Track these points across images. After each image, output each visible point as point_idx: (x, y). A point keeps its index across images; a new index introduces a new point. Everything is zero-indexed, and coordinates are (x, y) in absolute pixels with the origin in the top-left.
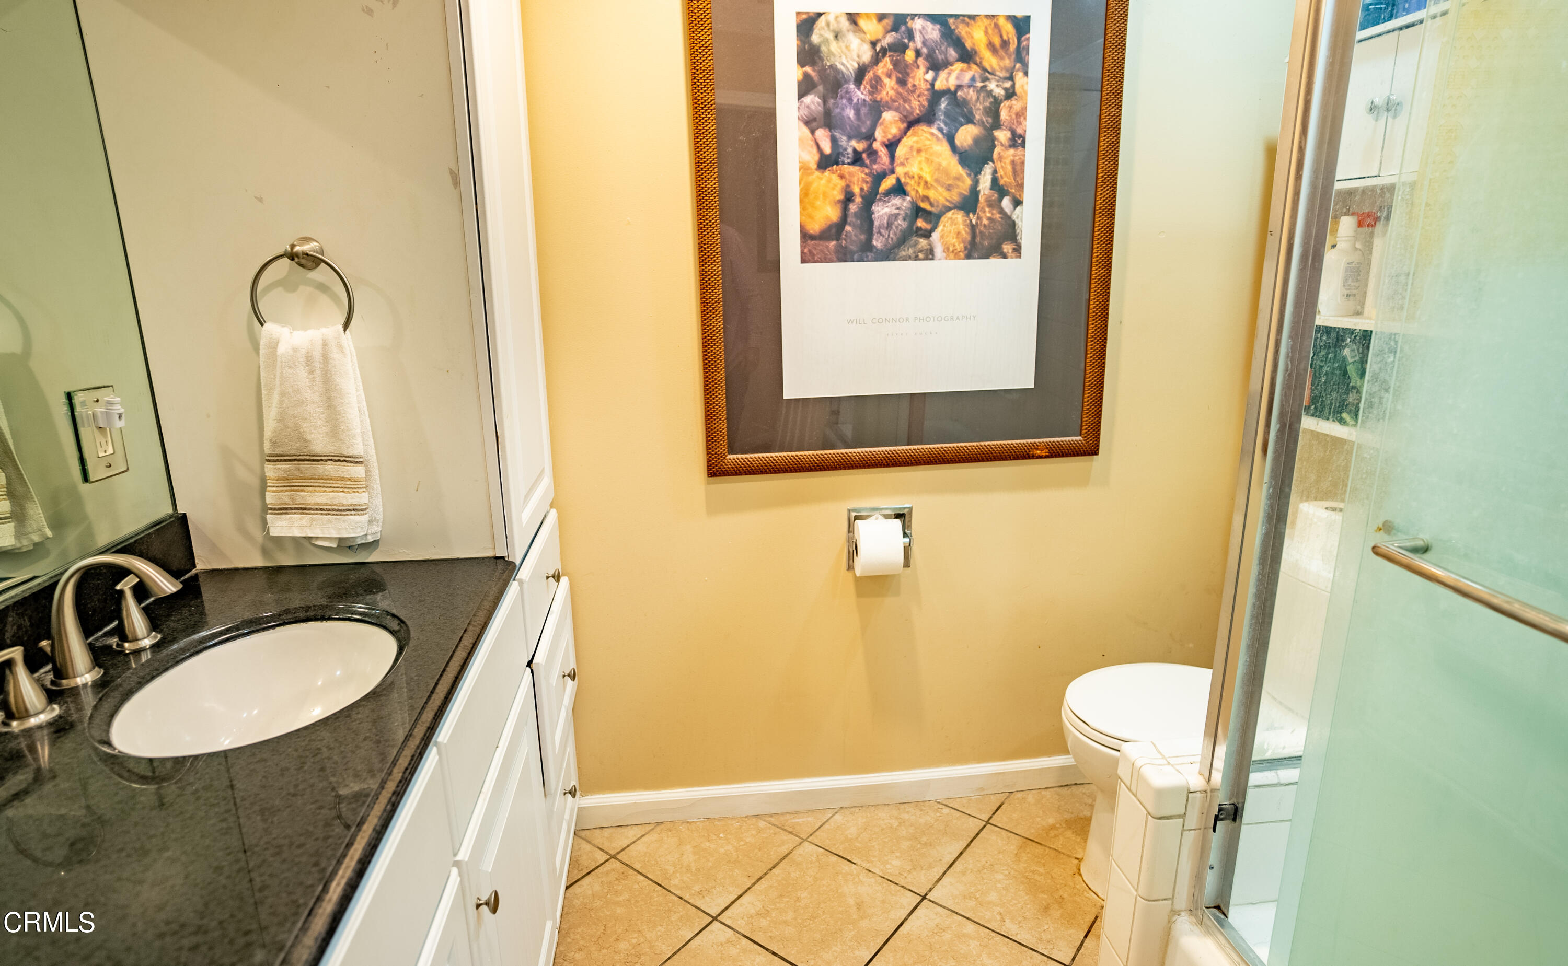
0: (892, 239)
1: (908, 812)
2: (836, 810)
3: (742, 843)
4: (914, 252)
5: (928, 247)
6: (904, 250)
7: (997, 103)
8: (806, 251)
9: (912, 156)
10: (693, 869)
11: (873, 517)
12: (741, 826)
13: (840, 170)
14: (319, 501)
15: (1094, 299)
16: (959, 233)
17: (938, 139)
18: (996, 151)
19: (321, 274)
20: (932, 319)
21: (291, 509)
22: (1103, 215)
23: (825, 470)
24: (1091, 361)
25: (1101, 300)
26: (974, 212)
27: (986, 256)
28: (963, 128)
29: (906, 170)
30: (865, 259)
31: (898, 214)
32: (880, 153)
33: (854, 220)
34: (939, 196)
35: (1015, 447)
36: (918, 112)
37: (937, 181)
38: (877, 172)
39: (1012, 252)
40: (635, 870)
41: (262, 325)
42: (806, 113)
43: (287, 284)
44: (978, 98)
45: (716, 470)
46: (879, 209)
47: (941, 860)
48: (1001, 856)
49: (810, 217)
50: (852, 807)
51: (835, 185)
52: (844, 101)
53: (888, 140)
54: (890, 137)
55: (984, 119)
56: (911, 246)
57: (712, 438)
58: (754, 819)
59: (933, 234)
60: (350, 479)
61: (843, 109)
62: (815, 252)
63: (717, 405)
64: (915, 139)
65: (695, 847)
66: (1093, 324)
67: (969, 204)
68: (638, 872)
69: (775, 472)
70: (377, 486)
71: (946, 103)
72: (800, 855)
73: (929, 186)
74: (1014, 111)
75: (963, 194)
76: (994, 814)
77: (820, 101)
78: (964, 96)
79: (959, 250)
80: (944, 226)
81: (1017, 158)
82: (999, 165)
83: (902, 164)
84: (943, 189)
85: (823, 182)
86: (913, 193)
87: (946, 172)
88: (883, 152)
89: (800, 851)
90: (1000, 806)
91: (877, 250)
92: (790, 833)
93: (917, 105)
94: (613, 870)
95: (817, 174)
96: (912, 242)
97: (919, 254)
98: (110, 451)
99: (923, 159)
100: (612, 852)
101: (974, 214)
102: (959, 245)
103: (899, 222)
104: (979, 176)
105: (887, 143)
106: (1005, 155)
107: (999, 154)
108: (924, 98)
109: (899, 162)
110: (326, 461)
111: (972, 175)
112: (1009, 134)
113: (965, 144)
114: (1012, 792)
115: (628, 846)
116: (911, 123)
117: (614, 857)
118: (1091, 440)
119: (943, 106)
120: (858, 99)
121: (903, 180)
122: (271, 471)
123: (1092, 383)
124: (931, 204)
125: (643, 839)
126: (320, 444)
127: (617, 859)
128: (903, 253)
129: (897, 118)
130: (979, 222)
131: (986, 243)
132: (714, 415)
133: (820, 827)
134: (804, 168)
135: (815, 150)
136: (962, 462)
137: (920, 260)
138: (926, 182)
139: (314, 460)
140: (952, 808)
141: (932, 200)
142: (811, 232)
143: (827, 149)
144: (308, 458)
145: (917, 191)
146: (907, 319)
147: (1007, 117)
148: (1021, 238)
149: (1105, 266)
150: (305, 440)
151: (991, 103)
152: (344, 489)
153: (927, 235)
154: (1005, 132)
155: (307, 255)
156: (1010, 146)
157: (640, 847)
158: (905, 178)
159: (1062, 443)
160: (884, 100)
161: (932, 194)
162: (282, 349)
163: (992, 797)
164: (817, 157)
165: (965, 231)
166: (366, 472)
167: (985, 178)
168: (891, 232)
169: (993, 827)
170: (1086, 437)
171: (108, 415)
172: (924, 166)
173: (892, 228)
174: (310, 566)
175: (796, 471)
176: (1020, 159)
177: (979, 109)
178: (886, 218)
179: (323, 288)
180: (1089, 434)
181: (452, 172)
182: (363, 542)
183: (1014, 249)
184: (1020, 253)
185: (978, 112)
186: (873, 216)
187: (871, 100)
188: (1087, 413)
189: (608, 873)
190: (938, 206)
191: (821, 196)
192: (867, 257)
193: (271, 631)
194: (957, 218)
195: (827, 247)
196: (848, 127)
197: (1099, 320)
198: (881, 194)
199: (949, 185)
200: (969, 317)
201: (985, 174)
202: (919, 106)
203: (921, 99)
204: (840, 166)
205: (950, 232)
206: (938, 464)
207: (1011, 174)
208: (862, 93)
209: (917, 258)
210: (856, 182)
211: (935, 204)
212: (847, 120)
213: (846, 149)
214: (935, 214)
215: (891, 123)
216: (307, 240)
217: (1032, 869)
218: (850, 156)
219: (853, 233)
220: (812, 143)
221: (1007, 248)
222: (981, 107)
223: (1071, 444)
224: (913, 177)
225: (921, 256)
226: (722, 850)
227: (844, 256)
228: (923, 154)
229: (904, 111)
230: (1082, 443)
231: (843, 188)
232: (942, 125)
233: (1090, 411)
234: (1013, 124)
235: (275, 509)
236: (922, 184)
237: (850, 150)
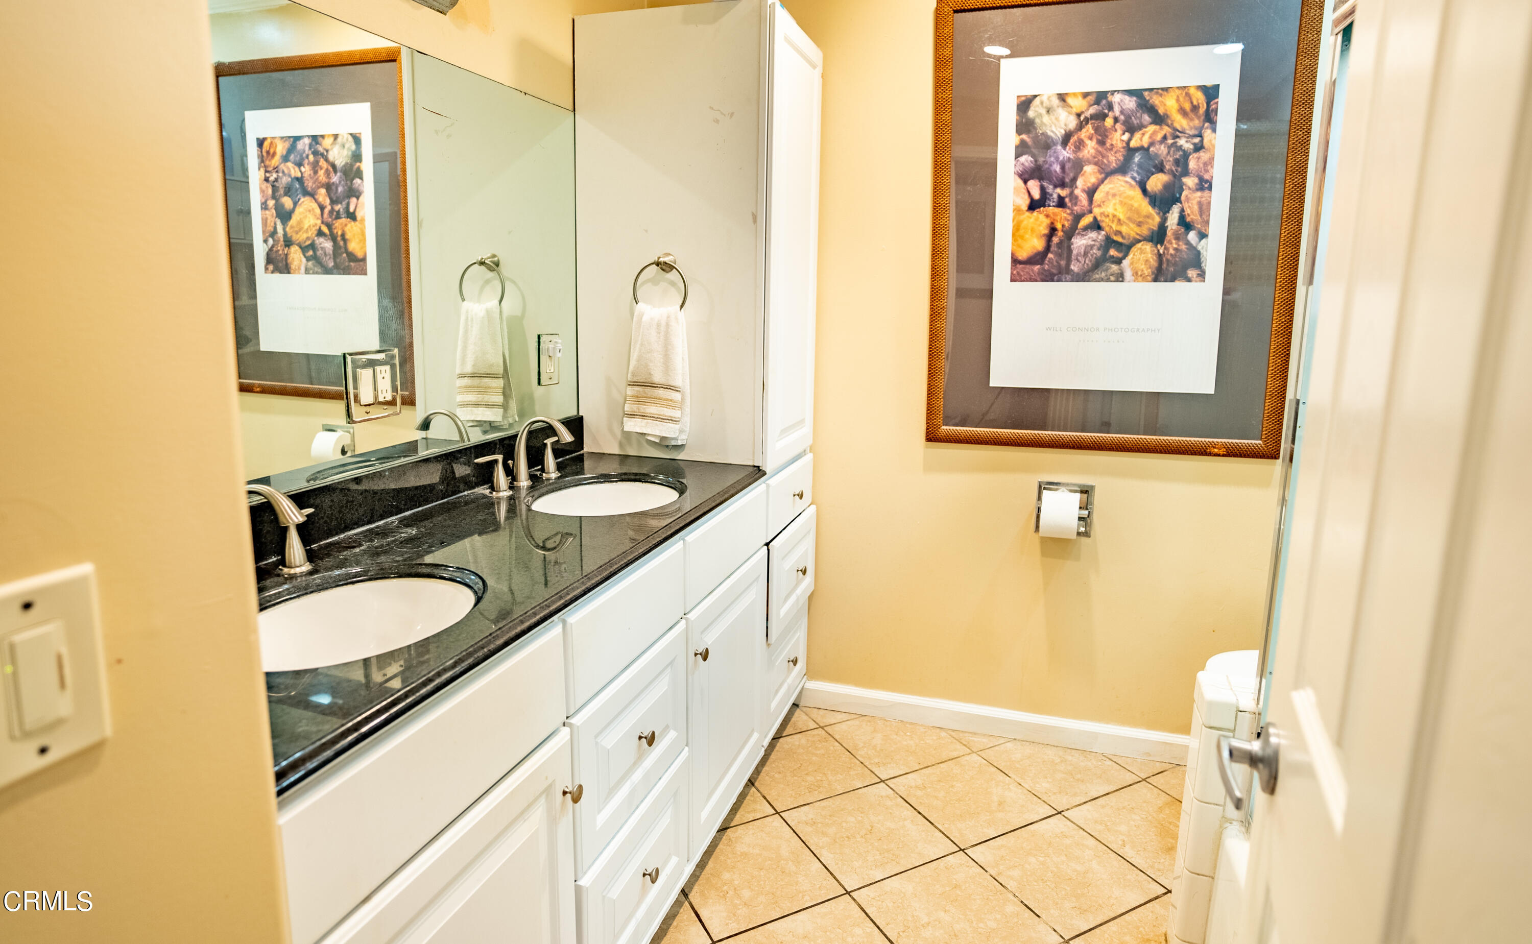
0: (1087, 264)
1: (1072, 756)
2: (1009, 740)
3: (922, 742)
4: (1106, 276)
5: (1119, 271)
6: (1098, 274)
7: (1186, 155)
8: (1015, 272)
9: (1109, 200)
10: (878, 749)
11: (1060, 490)
12: (926, 732)
13: (1046, 211)
14: (652, 412)
15: (1277, 319)
16: (1147, 261)
17: (1131, 185)
18: (1184, 194)
19: (673, 275)
20: (1120, 330)
21: (637, 415)
22: (1287, 246)
23: (1019, 446)
24: (1272, 373)
25: (1283, 320)
26: (1162, 243)
27: (1173, 280)
28: (1154, 176)
29: (1102, 210)
30: (1064, 280)
31: (1094, 245)
32: (1080, 198)
33: (1056, 249)
34: (1130, 230)
35: (1192, 443)
36: (1114, 165)
37: (1129, 219)
38: (1077, 212)
39: (1197, 277)
40: (835, 739)
41: (637, 304)
42: (1021, 169)
43: (654, 281)
44: (1169, 152)
45: (932, 437)
46: (1078, 241)
47: (1086, 793)
48: (1145, 805)
49: (1019, 246)
50: (1024, 741)
51: (1042, 222)
52: (1052, 159)
53: (1088, 188)
54: (1089, 185)
55: (1174, 169)
56: (1104, 271)
57: (931, 412)
58: (938, 730)
59: (1123, 261)
60: (671, 401)
61: (1051, 165)
62: (1022, 274)
63: (936, 386)
64: (1111, 186)
65: (885, 736)
66: (1275, 341)
67: (1158, 236)
68: (836, 740)
69: (979, 444)
70: (687, 410)
71: (1140, 157)
72: (966, 760)
73: (1122, 222)
74: (1202, 161)
75: (1153, 229)
76: (1153, 775)
77: (1032, 159)
78: (1156, 151)
79: (1146, 274)
80: (1134, 255)
81: (1204, 199)
82: (1186, 205)
83: (1099, 206)
84: (1134, 225)
85: (1032, 220)
86: (1107, 229)
87: (1137, 212)
88: (1083, 198)
89: (967, 758)
90: (1162, 772)
91: (1074, 273)
92: (965, 745)
93: (1114, 159)
94: (819, 735)
95: (1028, 214)
96: (1105, 267)
97: (1111, 277)
98: (552, 371)
99: (1118, 201)
100: (822, 725)
101: (1161, 246)
102: (1147, 270)
103: (1094, 251)
104: (1168, 214)
105: (1086, 189)
106: (1192, 197)
107: (1187, 196)
108: (1120, 154)
109: (1096, 204)
110: (660, 387)
111: (1161, 214)
112: (1196, 180)
113: (1155, 189)
114: (1180, 765)
115: (835, 724)
116: (1107, 173)
117: (822, 728)
118: (1271, 445)
119: (1136, 160)
120: (1064, 158)
121: (1099, 218)
122: (630, 391)
123: (1273, 393)
124: (1123, 237)
125: (848, 722)
126: (658, 378)
127: (824, 729)
128: (1097, 276)
129: (1096, 171)
130: (1166, 252)
131: (1172, 269)
132: (934, 394)
133: (991, 747)
134: (1017, 210)
135: (1026, 196)
136: (1141, 452)
137: (1111, 281)
138: (1119, 220)
139: (653, 387)
140: (1115, 762)
141: (1124, 234)
142: (1020, 258)
143: (1036, 195)
144: (650, 385)
145: (1111, 227)
146: (1098, 329)
147: (1195, 167)
148: (1205, 266)
149: (1289, 291)
150: (650, 374)
151: (1180, 155)
152: (667, 406)
153: (1119, 261)
154: (1193, 179)
155: (666, 263)
156: (1197, 190)
157: (844, 726)
158: (1101, 217)
159: (1240, 445)
160: (1086, 157)
161: (1124, 229)
162: (645, 318)
163: (1158, 764)
164: (1028, 201)
165: (1153, 259)
166: (682, 399)
167: (1173, 216)
168: (1087, 259)
169: (1148, 784)
170: (1265, 441)
171: (554, 349)
172: (1118, 207)
173: (1088, 256)
174: (644, 457)
175: (996, 445)
176: (1207, 199)
177: (1170, 161)
178: (1083, 248)
179: (673, 284)
180: (1269, 439)
181: (753, 214)
182: (675, 444)
183: (1198, 274)
184: (1204, 278)
185: (1169, 163)
186: (1072, 246)
187: (1074, 157)
188: (1268, 420)
189: (814, 736)
190: (1129, 239)
191: (1030, 231)
192: (1066, 278)
193: (614, 484)
194: (1146, 248)
195: (1032, 270)
196: (1054, 178)
197: (1281, 337)
198: (1080, 229)
199: (1140, 222)
200: (1153, 329)
201: (1172, 213)
202: (1115, 160)
203: (1117, 155)
204: (1046, 208)
205: (1139, 259)
206: (1119, 451)
207: (1197, 212)
208: (1067, 153)
209: (1108, 280)
210: (1059, 220)
211: (1127, 237)
212: (1054, 173)
213: (1051, 195)
214: (1125, 245)
215: (1091, 174)
216: (668, 255)
217: (1171, 821)
218: (1055, 200)
219: (1055, 260)
220: (1025, 191)
221: (1192, 273)
222: (1171, 159)
223: (1250, 446)
224: (1108, 216)
225: (1112, 278)
226: (905, 743)
227: (1048, 277)
228: (1118, 198)
229: (1102, 165)
230: (1262, 447)
231: (1048, 225)
232: (1135, 175)
233: (1271, 418)
234: (1201, 172)
235: (628, 414)
236: (1116, 221)
237: (1055, 196)
